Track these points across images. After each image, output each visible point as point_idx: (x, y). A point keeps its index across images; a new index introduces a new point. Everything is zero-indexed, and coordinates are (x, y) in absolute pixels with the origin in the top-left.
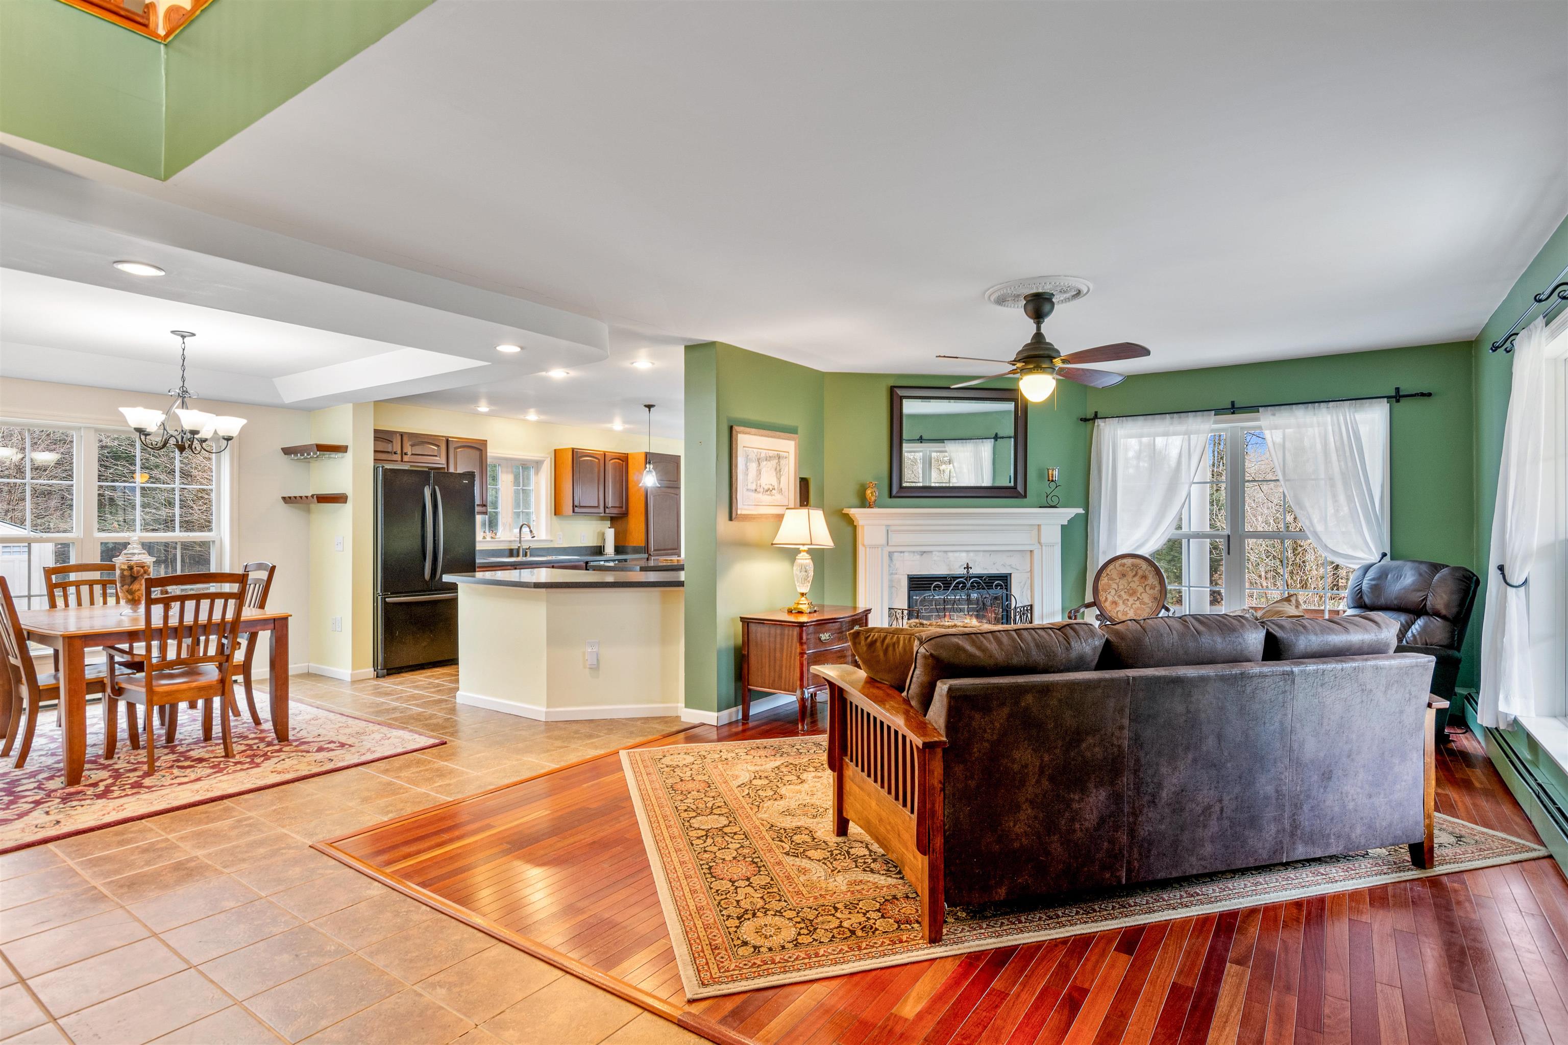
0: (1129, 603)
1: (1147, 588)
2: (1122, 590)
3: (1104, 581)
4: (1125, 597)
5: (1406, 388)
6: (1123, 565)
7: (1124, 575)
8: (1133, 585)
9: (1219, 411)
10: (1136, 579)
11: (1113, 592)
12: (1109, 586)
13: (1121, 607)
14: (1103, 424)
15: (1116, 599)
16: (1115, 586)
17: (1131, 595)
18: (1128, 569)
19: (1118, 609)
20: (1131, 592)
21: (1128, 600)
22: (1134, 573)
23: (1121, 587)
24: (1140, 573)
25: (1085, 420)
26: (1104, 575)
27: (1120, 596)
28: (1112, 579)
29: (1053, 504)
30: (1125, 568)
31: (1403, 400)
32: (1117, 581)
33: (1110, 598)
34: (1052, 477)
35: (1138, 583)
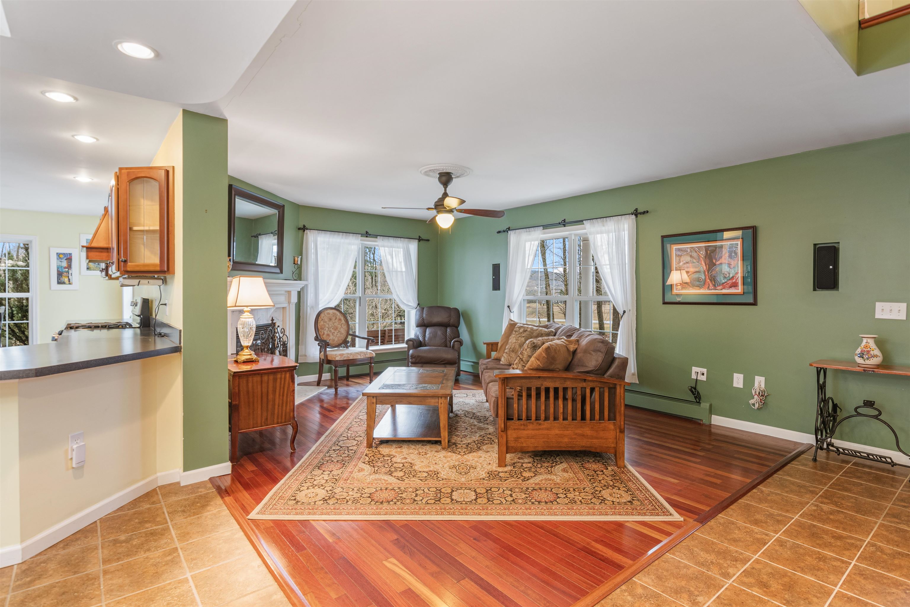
0: (335, 334)
1: (343, 325)
2: (331, 327)
3: (321, 323)
4: (333, 331)
5: (423, 237)
6: (329, 314)
7: (330, 319)
8: (336, 324)
9: (362, 235)
10: (337, 321)
11: (327, 329)
12: (325, 326)
13: (331, 337)
14: (309, 233)
15: (329, 333)
16: (327, 326)
17: (335, 330)
18: (332, 316)
19: (330, 338)
20: (335, 328)
21: (334, 333)
22: (335, 318)
23: (330, 326)
24: (338, 317)
25: (299, 229)
26: (320, 320)
27: (330, 331)
28: (326, 322)
29: (296, 279)
30: (330, 315)
31: (421, 241)
32: (328, 323)
33: (326, 332)
34: (297, 262)
35: (337, 323)
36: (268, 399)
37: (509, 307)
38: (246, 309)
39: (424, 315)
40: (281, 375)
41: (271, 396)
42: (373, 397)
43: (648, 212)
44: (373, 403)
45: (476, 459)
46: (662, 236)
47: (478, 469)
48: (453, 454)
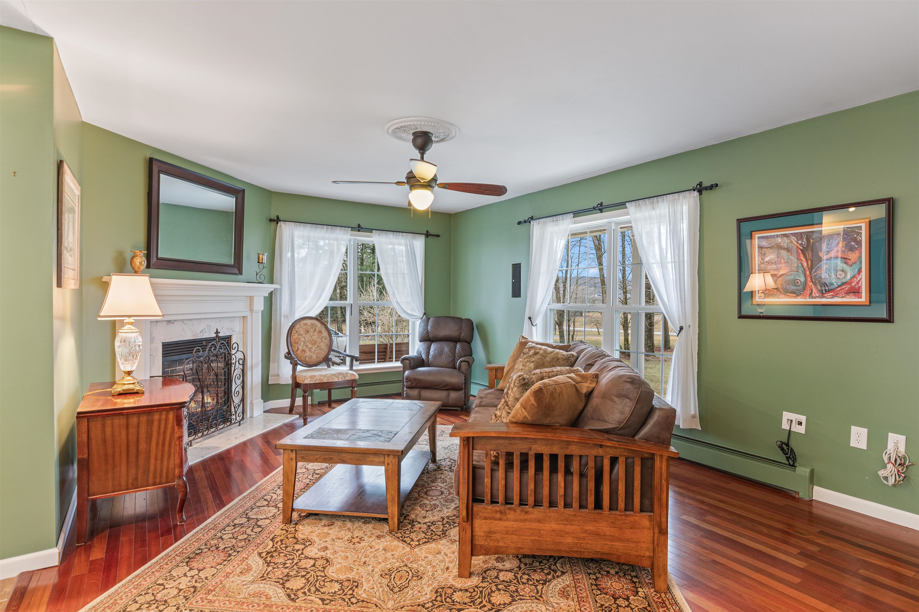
0: (313, 350)
1: (323, 339)
2: (308, 341)
3: (295, 336)
4: (310, 346)
5: (432, 232)
6: (306, 325)
7: (308, 332)
8: (315, 338)
9: (353, 229)
10: (315, 333)
11: (302, 343)
12: (299, 339)
13: (308, 354)
14: (283, 225)
15: (305, 348)
16: (303, 339)
17: (313, 345)
18: (310, 327)
19: (306, 355)
20: (313, 342)
21: (312, 348)
22: (314, 329)
23: (307, 340)
24: (317, 329)
25: (271, 220)
26: (294, 332)
27: (307, 346)
28: (301, 335)
29: (260, 281)
30: (307, 327)
31: (429, 237)
32: (304, 336)
33: (300, 348)
34: (262, 260)
35: (317, 336)
36: (138, 450)
37: (530, 318)
38: (127, 320)
39: (429, 328)
40: (160, 415)
41: (143, 446)
42: (292, 451)
43: (717, 185)
44: (292, 459)
45: (430, 557)
46: (738, 220)
47: (424, 581)
48: (401, 544)
